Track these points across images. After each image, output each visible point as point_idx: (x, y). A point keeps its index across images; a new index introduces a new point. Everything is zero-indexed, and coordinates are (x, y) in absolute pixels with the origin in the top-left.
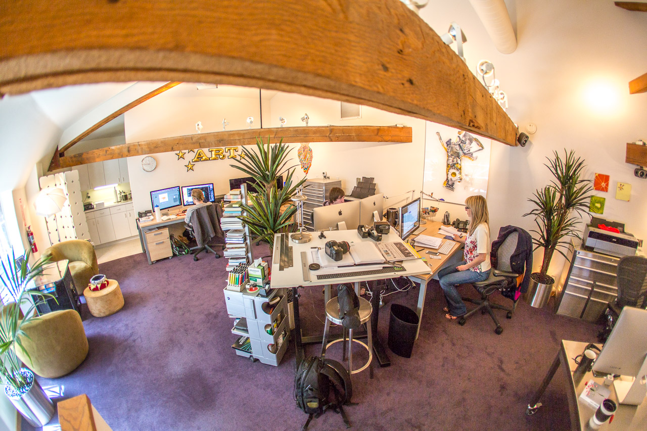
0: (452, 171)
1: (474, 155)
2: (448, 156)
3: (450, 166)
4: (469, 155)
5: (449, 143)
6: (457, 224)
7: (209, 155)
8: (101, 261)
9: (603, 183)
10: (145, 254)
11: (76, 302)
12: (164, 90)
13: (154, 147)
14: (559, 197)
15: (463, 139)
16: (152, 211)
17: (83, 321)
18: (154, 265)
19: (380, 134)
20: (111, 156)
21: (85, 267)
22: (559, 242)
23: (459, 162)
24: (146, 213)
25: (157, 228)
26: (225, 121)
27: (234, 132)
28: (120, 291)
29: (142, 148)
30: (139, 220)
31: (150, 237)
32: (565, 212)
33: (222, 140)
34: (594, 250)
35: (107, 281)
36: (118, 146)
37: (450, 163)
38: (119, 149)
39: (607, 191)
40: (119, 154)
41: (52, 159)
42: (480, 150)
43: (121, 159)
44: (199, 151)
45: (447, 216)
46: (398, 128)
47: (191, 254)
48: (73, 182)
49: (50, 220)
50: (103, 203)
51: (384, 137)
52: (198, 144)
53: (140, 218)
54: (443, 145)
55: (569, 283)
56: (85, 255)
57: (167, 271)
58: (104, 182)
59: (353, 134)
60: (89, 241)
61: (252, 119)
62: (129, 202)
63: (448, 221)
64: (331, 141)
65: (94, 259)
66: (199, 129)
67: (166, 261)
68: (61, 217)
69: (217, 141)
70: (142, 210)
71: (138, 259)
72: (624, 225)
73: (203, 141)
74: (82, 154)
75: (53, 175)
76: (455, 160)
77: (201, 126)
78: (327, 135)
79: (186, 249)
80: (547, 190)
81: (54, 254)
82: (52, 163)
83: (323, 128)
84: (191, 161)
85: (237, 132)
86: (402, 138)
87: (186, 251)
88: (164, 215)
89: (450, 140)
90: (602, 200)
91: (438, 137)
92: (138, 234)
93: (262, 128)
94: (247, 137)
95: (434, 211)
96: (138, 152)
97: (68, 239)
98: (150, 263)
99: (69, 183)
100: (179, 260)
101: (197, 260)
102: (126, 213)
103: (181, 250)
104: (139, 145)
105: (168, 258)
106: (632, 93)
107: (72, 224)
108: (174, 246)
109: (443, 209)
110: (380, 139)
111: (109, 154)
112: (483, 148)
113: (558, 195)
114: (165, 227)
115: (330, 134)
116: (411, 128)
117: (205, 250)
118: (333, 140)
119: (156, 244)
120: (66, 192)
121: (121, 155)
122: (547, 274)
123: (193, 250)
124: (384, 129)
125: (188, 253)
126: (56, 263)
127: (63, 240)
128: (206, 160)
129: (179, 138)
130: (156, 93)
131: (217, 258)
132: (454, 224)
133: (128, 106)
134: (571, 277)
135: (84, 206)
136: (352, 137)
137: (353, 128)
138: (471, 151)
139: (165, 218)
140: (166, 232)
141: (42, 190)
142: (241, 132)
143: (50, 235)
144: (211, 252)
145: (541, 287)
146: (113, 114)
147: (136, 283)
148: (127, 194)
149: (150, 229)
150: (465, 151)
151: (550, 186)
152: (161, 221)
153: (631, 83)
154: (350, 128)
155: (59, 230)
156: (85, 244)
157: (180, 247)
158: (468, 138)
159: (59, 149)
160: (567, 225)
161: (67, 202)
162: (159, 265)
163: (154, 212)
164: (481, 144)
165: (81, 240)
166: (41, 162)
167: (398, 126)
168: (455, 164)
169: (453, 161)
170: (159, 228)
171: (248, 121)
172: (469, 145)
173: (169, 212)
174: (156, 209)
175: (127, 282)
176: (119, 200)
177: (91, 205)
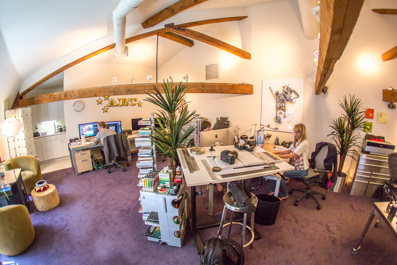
0: (279, 111)
1: (293, 101)
2: (277, 102)
3: (278, 108)
4: (290, 100)
5: (277, 94)
6: (284, 144)
7: (118, 102)
8: (43, 172)
9: (371, 114)
10: (74, 168)
11: (26, 199)
12: (92, 55)
13: (84, 94)
14: (347, 124)
15: (286, 91)
16: (79, 138)
17: (30, 214)
18: (79, 176)
19: (233, 88)
20: (54, 99)
21: (33, 175)
22: (349, 151)
23: (284, 105)
24: (75, 140)
25: (83, 150)
26: (133, 78)
27: (139, 85)
28: (57, 193)
29: (75, 94)
30: (70, 144)
31: (78, 155)
32: (351, 132)
33: (130, 90)
34: (370, 153)
35: (47, 185)
36: (59, 93)
37: (278, 107)
38: (59, 94)
39: (373, 119)
40: (59, 98)
41: (15, 100)
42: (297, 97)
43: (60, 102)
44: (112, 100)
45: (277, 140)
46: (245, 85)
47: (106, 168)
48: (27, 115)
49: (11, 140)
50: (46, 133)
51: (236, 91)
52: (114, 92)
53: (71, 143)
54: (273, 95)
55: (357, 175)
56: (33, 166)
57: (89, 180)
58: (48, 119)
59: (217, 88)
60: (36, 157)
61: (151, 77)
62: (64, 133)
63: (278, 142)
64: (203, 92)
65: (39, 170)
66: (115, 82)
67: (89, 173)
68: (18, 140)
69: (127, 90)
70: (73, 138)
71: (69, 171)
72: (384, 137)
73: (117, 90)
74: (34, 97)
75: (14, 110)
76: (281, 104)
77: (116, 81)
78: (200, 88)
79: (102, 165)
80: (340, 120)
81: (12, 164)
82: (14, 103)
83: (198, 84)
84: (106, 106)
85: (141, 85)
86: (247, 91)
87: (102, 166)
88: (87, 141)
89: (278, 92)
90: (370, 124)
91: (270, 90)
92: (69, 154)
93: (157, 82)
94: (147, 88)
95: (269, 136)
96: (72, 97)
97: (22, 155)
98: (77, 174)
99: (24, 116)
100: (98, 172)
101: (110, 172)
102: (61, 140)
103: (99, 165)
104: (73, 92)
105: (89, 171)
106: (384, 60)
107: (24, 145)
108: (94, 163)
109: (274, 135)
110: (234, 92)
111: (52, 98)
112: (299, 96)
113: (346, 123)
114: (87, 149)
115: (202, 88)
116: (252, 85)
117: (115, 166)
118: (204, 91)
119: (82, 161)
120: (22, 122)
121: (60, 99)
122: (342, 172)
123: (106, 166)
124: (236, 86)
125: (103, 168)
126: (13, 170)
127: (19, 155)
128: (116, 106)
129: (100, 88)
130: (86, 58)
131: (124, 171)
132: (282, 144)
133: (67, 65)
134: (358, 171)
135: (34, 134)
136: (216, 90)
137: (217, 84)
138: (291, 98)
139: (88, 143)
140: (89, 153)
141: (6, 119)
142: (143, 85)
143: (10, 151)
144: (119, 167)
145: (339, 179)
146: (57, 71)
147: (68, 188)
148: (62, 127)
149: (78, 150)
150: (288, 98)
151: (341, 117)
152: (85, 145)
153: (383, 55)
154: (215, 84)
155: (16, 148)
156: (33, 158)
157: (98, 163)
158: (289, 90)
159: (20, 94)
160: (353, 140)
161: (22, 129)
162: (84, 175)
163: (81, 138)
164: (298, 94)
165: (30, 156)
166: (7, 101)
167: (244, 84)
168: (281, 107)
169: (280, 105)
170: (84, 150)
171: (148, 78)
172: (289, 95)
173: (91, 140)
174: (82, 136)
175: (61, 187)
176: (57, 132)
177: (38, 133)
